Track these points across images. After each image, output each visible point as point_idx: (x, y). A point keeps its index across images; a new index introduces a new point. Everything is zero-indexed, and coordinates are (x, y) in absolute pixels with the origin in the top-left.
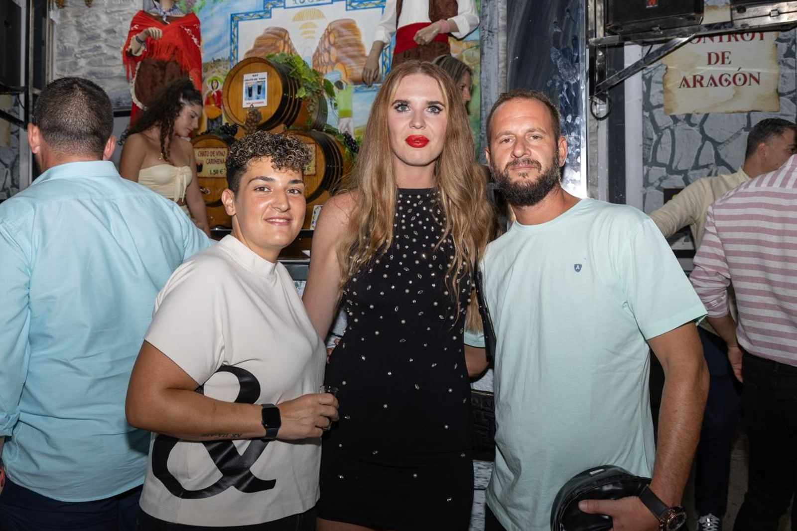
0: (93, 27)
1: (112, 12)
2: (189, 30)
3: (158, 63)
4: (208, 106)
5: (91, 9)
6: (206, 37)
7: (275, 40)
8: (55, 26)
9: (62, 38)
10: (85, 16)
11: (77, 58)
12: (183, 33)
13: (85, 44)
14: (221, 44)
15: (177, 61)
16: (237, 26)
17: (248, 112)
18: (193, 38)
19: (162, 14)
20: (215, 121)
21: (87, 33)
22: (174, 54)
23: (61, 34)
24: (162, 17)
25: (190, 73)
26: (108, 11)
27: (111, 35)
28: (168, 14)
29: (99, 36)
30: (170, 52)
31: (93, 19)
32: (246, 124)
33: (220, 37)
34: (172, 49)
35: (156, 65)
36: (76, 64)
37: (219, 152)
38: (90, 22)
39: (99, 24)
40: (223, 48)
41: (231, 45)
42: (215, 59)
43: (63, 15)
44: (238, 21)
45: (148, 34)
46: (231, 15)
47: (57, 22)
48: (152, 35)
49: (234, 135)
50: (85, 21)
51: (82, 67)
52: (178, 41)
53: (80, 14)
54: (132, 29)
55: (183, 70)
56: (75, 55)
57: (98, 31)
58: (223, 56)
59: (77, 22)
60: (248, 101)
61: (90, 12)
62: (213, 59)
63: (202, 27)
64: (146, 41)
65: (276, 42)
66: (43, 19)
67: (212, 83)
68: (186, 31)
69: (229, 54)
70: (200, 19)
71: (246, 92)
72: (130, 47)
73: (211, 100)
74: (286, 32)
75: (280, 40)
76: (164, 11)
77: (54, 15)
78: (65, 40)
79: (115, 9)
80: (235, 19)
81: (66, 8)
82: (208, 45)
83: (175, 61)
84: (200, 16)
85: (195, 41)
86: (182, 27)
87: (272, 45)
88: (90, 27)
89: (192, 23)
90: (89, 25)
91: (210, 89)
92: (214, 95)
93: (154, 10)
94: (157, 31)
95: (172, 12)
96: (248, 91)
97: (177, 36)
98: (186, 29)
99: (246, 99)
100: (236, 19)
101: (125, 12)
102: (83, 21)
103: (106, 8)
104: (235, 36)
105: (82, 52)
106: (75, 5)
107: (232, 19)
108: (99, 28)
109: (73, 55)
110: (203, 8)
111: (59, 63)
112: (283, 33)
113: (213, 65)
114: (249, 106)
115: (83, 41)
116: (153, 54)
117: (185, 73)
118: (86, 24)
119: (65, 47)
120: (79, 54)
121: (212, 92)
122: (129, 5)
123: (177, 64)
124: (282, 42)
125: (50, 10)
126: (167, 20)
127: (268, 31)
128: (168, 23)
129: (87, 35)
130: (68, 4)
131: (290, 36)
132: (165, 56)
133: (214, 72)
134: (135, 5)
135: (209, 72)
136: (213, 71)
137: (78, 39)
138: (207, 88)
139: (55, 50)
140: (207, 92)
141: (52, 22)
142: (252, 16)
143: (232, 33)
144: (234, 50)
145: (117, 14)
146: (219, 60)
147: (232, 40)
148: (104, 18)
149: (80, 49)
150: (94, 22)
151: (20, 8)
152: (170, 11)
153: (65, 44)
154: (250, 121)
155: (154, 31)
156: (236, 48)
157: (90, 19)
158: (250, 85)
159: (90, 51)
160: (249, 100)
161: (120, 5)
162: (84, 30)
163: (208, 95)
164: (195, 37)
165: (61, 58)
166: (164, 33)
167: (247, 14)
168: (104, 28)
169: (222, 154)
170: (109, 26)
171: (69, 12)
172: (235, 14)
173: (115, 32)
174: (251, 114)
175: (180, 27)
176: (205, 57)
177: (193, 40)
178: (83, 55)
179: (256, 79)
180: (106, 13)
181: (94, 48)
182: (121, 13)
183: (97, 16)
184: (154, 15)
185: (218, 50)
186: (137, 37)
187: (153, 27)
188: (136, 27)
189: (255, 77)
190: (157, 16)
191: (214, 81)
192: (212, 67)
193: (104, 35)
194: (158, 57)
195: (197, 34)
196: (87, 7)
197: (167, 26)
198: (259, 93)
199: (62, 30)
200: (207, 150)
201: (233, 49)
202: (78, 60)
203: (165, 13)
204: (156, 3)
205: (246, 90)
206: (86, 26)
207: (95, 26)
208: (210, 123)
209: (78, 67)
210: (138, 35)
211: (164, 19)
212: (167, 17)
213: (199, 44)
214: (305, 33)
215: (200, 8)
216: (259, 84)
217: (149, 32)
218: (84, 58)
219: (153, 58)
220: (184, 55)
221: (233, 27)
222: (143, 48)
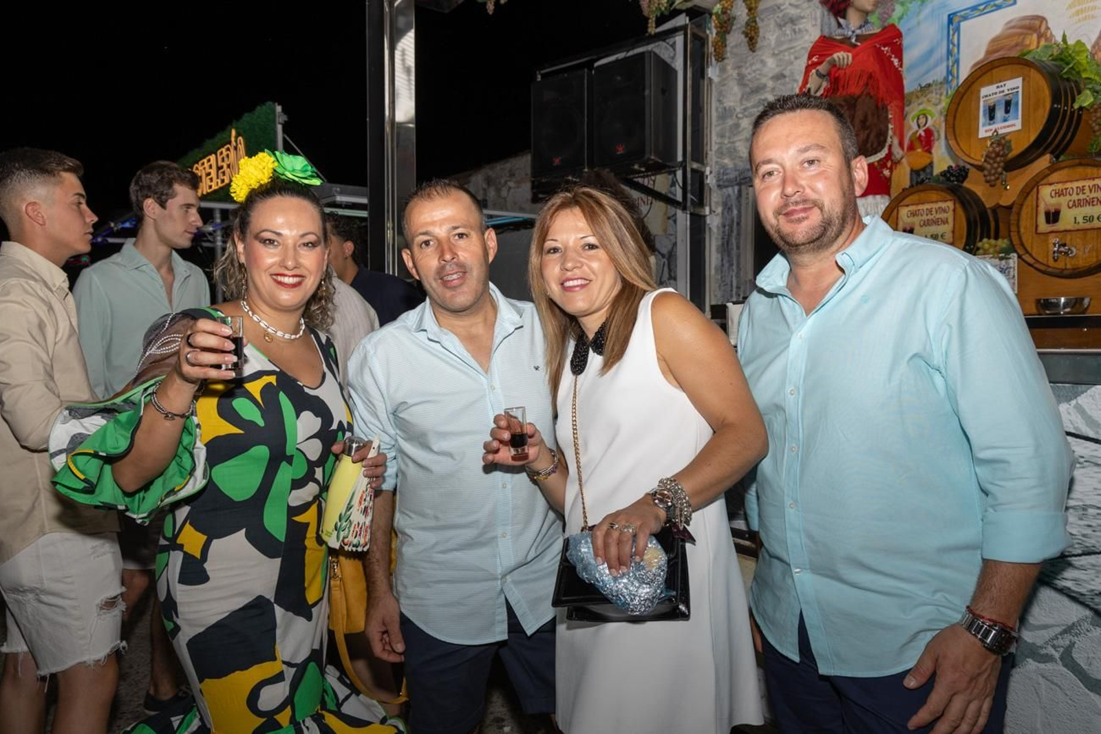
0: (758, 77)
1: (781, 52)
2: (886, 48)
3: (845, 101)
4: (912, 152)
5: (755, 54)
6: (909, 56)
7: (1022, 37)
8: (713, 86)
9: (721, 98)
10: (748, 65)
11: (739, 118)
12: (879, 53)
13: (748, 99)
14: (932, 61)
15: (872, 94)
16: (958, 29)
17: (989, 143)
18: (892, 59)
19: (850, 33)
20: (921, 173)
21: (751, 86)
22: (867, 84)
23: (720, 93)
24: (850, 38)
25: (889, 107)
26: (776, 52)
27: (779, 82)
28: (858, 32)
29: (765, 86)
30: (861, 83)
31: (758, 66)
32: (985, 161)
33: (931, 52)
34: (865, 78)
35: (843, 103)
36: (737, 125)
37: (939, 208)
38: (755, 71)
39: (765, 70)
40: (936, 65)
41: (948, 59)
42: (923, 85)
43: (723, 70)
44: (959, 22)
45: (833, 65)
46: (949, 15)
47: (716, 79)
48: (838, 64)
49: (962, 182)
50: (749, 70)
51: (744, 129)
52: (873, 66)
53: (742, 64)
54: (810, 62)
55: (880, 104)
56: (737, 116)
57: (764, 80)
58: (935, 79)
59: (739, 74)
60: (988, 127)
61: (753, 58)
62: (920, 85)
63: (906, 42)
64: (829, 74)
65: (1024, 38)
66: (701, 81)
67: (918, 119)
68: (883, 51)
69: (944, 74)
70: (903, 30)
71: (984, 115)
72: (808, 86)
73: (917, 144)
74: (1042, 19)
75: (1032, 34)
76: (853, 29)
77: (712, 72)
78: (725, 100)
79: (785, 47)
80: (954, 21)
81: (726, 61)
82: (912, 67)
83: (869, 94)
84: (902, 28)
85: (896, 62)
86: (878, 46)
87: (1017, 45)
88: (755, 77)
89: (892, 38)
90: (753, 75)
91: (915, 127)
92: (920, 136)
93: (840, 31)
94: (846, 57)
95: (863, 29)
96: (988, 111)
97: (872, 59)
98: (883, 48)
99: (984, 125)
100: (956, 20)
101: (797, 49)
102: (744, 71)
103: (773, 49)
104: (954, 45)
105: (745, 110)
106: (736, 55)
107: (950, 21)
108: (765, 76)
109: (734, 117)
110: (905, 17)
111: (719, 128)
112: (1037, 23)
113: (919, 94)
114: (990, 134)
115: (745, 96)
116: (838, 89)
117: (883, 109)
118: (749, 74)
119: (725, 109)
120: (740, 113)
121: (917, 132)
122: (802, 37)
123: (871, 97)
124: (1035, 36)
125: (708, 67)
126: (856, 40)
127: (1010, 26)
128: (859, 44)
129: (750, 88)
130: (728, 55)
131: (1050, 25)
132: (855, 90)
133: (919, 104)
134: (810, 35)
135: (914, 105)
136: (920, 101)
137: (739, 96)
138: (910, 128)
139: (714, 114)
140: (911, 133)
141: (710, 80)
142: (984, 9)
143: (949, 41)
144: (953, 66)
145: (786, 53)
146: (929, 85)
147: (949, 53)
148: (771, 63)
149: (743, 107)
150: (758, 69)
151: (675, 72)
152: (860, 27)
153: (725, 105)
154: (993, 155)
155: (841, 57)
156: (957, 62)
157: (754, 68)
158: (991, 103)
159: (753, 107)
160: (990, 124)
161: (791, 41)
162: (747, 82)
163: (911, 136)
164: (895, 57)
165: (720, 122)
166: (853, 58)
167: (974, 8)
168: (771, 75)
169: (944, 211)
170: (777, 70)
171: (730, 62)
172: (955, 14)
173: (784, 76)
174: (994, 145)
175: (875, 46)
176: (909, 85)
177: (892, 62)
178: (746, 113)
179: (1003, 92)
180: (774, 55)
181: (759, 102)
182: (792, 51)
183: (762, 62)
184: (838, 38)
185: (927, 72)
186: (817, 71)
187: (839, 51)
188: (815, 59)
189: (1001, 89)
190: (842, 39)
191: (921, 117)
192: (917, 97)
193: (770, 84)
194: (844, 93)
195: (898, 52)
196: (751, 53)
197: (858, 49)
198: (1007, 111)
199: (722, 88)
200: (920, 207)
201: (951, 64)
202: (741, 121)
203: (853, 32)
204: (841, 21)
205: (984, 111)
206: (749, 77)
207: (759, 74)
208: (915, 176)
209: (740, 129)
210: (820, 68)
211: (853, 40)
212: (857, 36)
213: (901, 66)
214: (1077, 13)
215: (900, 18)
216: (1007, 98)
217: (834, 60)
218: (746, 117)
219: (838, 94)
220: (881, 84)
221: (951, 32)
222: (825, 84)
